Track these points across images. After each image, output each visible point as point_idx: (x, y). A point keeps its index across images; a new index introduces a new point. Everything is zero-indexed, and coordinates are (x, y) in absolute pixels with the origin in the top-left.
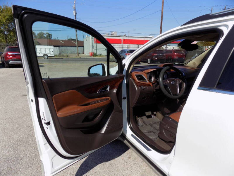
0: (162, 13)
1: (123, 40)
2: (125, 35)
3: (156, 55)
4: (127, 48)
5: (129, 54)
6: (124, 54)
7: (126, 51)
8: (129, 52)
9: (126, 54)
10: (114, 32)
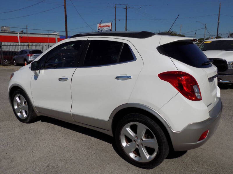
0: (65, 8)
1: (20, 37)
3: (64, 54)
4: (27, 48)
5: (31, 55)
6: (25, 55)
7: (27, 52)
8: (31, 52)
9: (28, 55)
10: (5, 27)
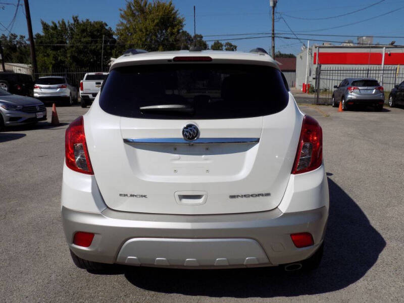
2: (392, 44)
5: (354, 89)
6: (346, 88)
7: (349, 82)
9: (349, 89)
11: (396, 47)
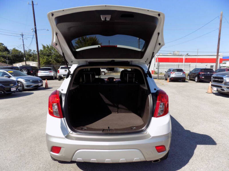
0: (220, 31)
1: (185, 59)
2: (187, 54)
7: (171, 70)
10: (176, 52)
11: (189, 56)
